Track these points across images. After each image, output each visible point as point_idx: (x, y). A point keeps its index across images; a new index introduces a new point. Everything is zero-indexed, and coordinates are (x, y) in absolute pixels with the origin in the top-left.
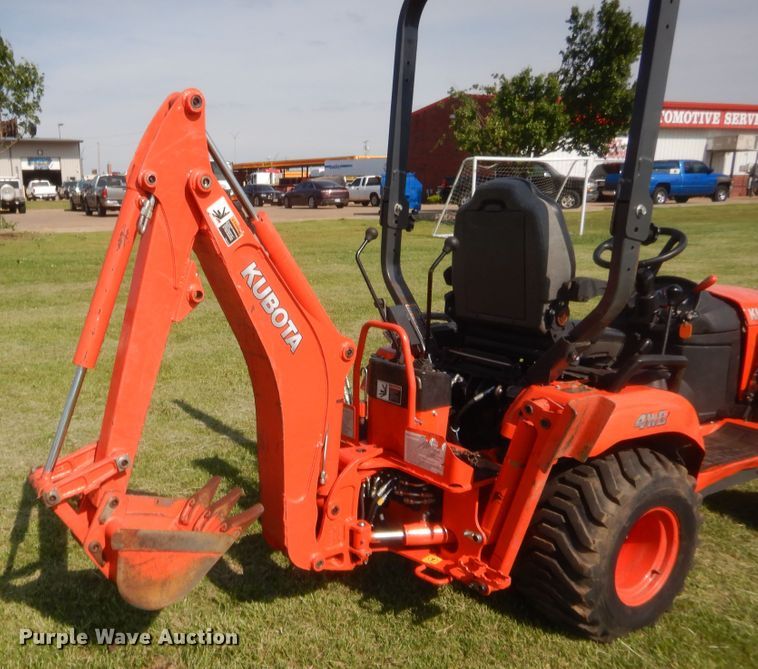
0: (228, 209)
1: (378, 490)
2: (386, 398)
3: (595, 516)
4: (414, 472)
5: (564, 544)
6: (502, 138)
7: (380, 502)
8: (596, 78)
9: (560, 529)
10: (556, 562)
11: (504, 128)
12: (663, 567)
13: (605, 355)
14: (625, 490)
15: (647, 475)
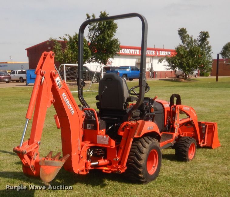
0: (59, 80)
1: (90, 153)
2: (90, 128)
3: (142, 151)
4: (100, 145)
5: (136, 160)
6: (71, 57)
7: (91, 156)
8: (101, 37)
9: (134, 156)
10: (134, 164)
11: (71, 54)
12: (156, 165)
13: (136, 116)
14: (147, 145)
15: (151, 141)
